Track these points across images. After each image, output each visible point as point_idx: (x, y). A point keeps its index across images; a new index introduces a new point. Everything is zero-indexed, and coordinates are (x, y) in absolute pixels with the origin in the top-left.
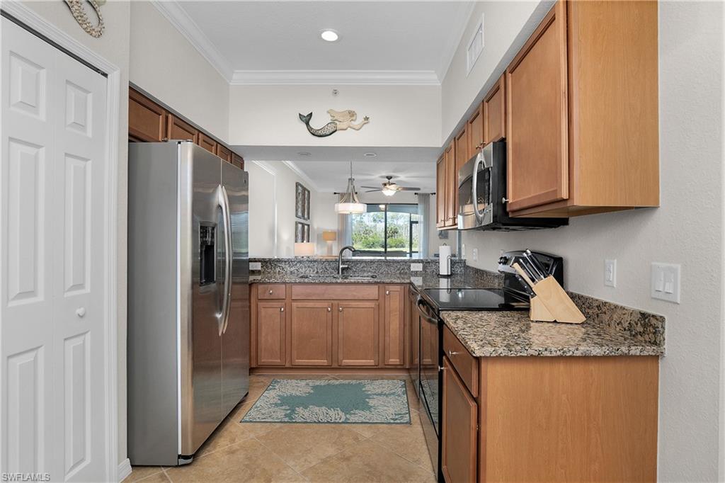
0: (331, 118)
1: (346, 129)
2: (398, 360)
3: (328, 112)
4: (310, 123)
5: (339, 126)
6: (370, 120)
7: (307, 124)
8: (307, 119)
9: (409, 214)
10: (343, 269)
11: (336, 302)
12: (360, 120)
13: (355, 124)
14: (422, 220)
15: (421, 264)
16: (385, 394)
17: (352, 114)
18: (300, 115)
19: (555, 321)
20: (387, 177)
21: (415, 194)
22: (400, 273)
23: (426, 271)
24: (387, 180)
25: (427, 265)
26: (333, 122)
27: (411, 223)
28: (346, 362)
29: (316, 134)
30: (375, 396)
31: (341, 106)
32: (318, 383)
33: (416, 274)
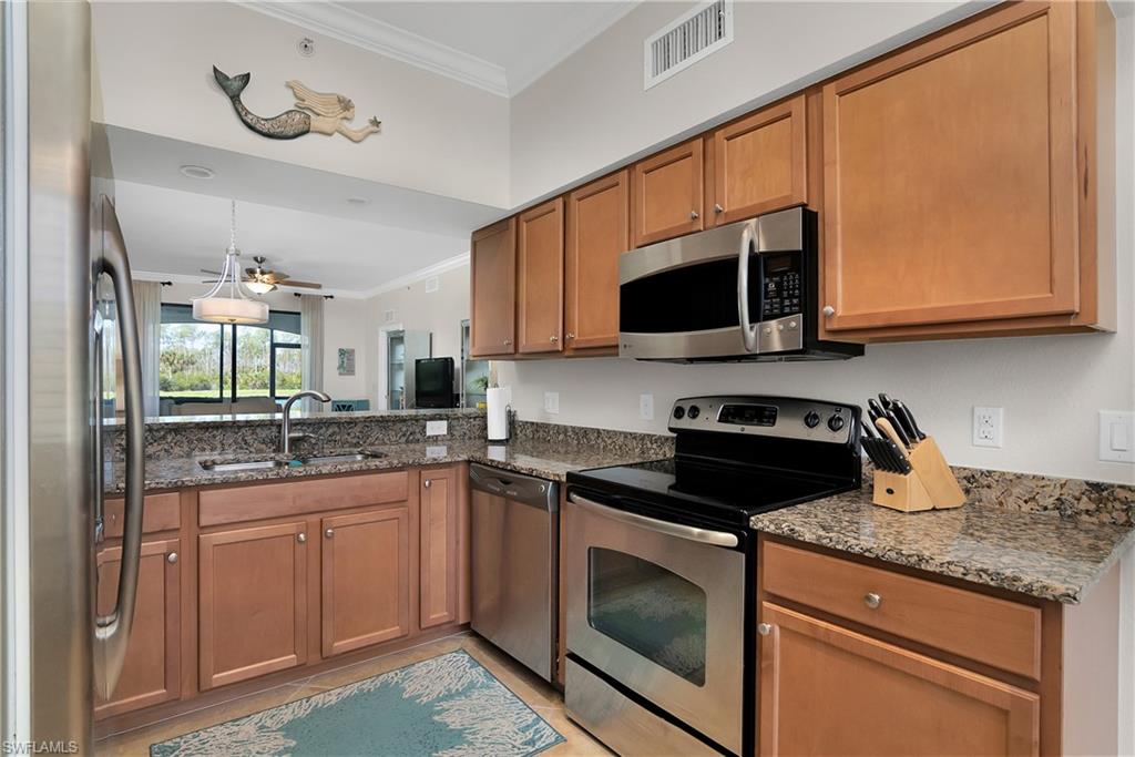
0: (295, 101)
1: (330, 135)
2: (446, 613)
3: (289, 86)
4: (243, 97)
5: (316, 122)
6: (383, 127)
7: (235, 99)
8: (232, 87)
9: (269, 331)
10: (293, 441)
11: (315, 519)
12: (359, 123)
13: (350, 127)
14: (307, 343)
15: (445, 422)
16: (458, 693)
17: (346, 105)
18: (215, 69)
19: (934, 509)
20: (256, 259)
21: (296, 294)
22: (407, 442)
23: (452, 435)
24: (254, 265)
25: (454, 423)
26: (300, 109)
27: (274, 346)
28: (342, 645)
29: (258, 126)
30: (445, 705)
31: (321, 80)
32: (287, 715)
33: (435, 440)
